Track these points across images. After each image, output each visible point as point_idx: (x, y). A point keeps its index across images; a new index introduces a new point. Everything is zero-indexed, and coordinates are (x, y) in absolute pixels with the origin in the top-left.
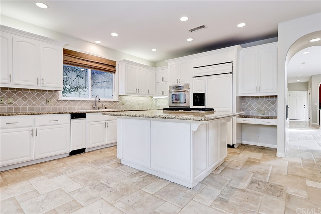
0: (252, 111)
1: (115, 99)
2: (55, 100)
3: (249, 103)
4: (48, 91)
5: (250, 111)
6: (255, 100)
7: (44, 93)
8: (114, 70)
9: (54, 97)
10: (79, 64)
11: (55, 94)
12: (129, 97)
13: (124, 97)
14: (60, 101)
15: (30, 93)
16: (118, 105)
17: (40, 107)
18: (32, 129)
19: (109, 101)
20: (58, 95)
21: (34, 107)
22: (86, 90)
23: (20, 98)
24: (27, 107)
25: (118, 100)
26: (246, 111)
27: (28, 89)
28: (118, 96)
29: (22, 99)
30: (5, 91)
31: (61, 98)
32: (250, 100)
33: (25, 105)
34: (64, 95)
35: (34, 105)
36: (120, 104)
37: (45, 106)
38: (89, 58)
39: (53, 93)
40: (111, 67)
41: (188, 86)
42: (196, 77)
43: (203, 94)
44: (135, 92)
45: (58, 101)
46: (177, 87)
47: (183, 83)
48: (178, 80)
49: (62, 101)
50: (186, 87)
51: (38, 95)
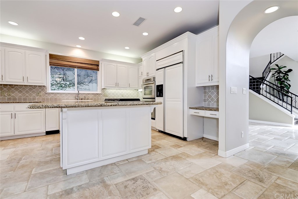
0: (212, 103)
1: (99, 92)
2: (43, 93)
3: (210, 94)
4: (38, 86)
5: (211, 102)
6: (215, 90)
7: (35, 88)
8: (97, 68)
9: (43, 91)
10: (64, 65)
11: (43, 89)
12: (113, 90)
13: (107, 90)
14: (48, 94)
15: (24, 88)
16: (101, 97)
17: (32, 98)
18: (12, 113)
19: (92, 94)
20: (46, 89)
21: (27, 98)
22: (83, 85)
23: (17, 91)
24: (22, 98)
25: (101, 93)
26: (207, 102)
27: (23, 85)
28: (101, 89)
29: (18, 92)
30: (6, 86)
31: (50, 91)
32: (211, 90)
33: (20, 96)
34: (65, 89)
35: (27, 96)
36: (103, 96)
37: (35, 97)
38: (73, 60)
39: (42, 88)
40: (94, 66)
41: (154, 78)
42: (158, 69)
43: (162, 85)
44: (115, 86)
45: (46, 93)
46: (147, 80)
47: (151, 76)
48: (148, 73)
49: (50, 93)
50: (152, 80)
51: (30, 89)
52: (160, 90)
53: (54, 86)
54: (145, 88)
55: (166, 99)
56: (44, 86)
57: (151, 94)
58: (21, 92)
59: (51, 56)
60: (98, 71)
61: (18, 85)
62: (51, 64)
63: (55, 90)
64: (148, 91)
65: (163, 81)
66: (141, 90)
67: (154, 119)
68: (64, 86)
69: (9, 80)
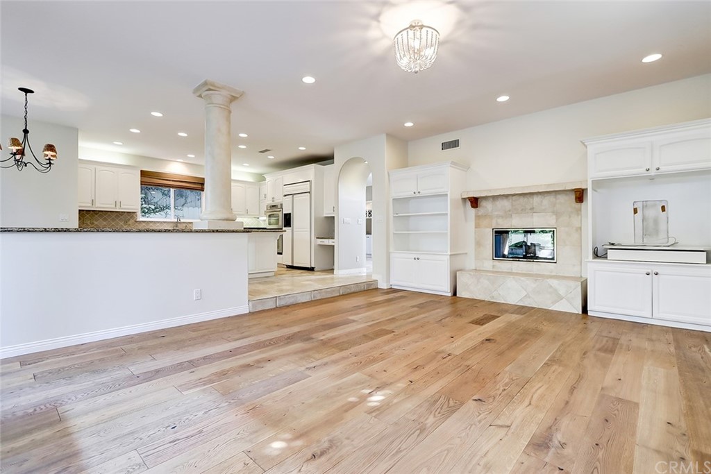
6: (331, 221)
7: (123, 215)
10: (159, 184)
15: (109, 215)
23: (101, 219)
30: (88, 212)
39: (131, 214)
40: (198, 185)
41: (281, 205)
42: (286, 196)
43: (290, 214)
45: (136, 222)
46: (273, 206)
47: (277, 202)
48: (273, 198)
49: (140, 222)
50: (279, 206)
52: (288, 220)
54: (270, 216)
55: (294, 230)
57: (277, 224)
59: (143, 173)
61: (102, 211)
64: (273, 220)
65: (291, 208)
66: (265, 218)
67: (281, 254)
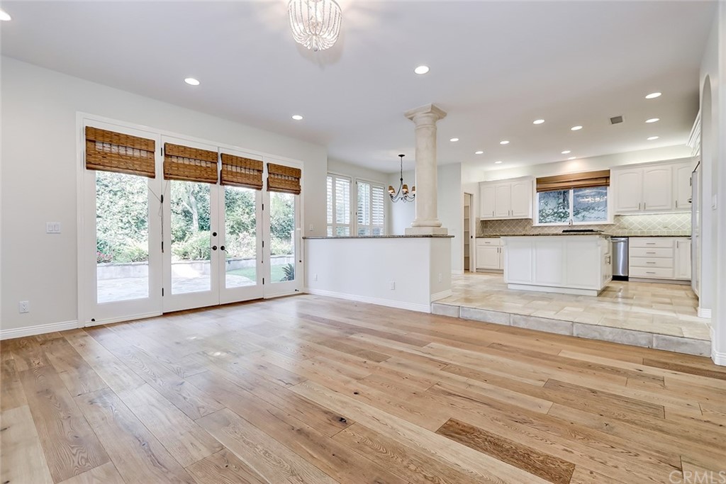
1: (610, 221)
13: (625, 217)
16: (613, 230)
25: (613, 223)
28: (613, 217)
37: (521, 231)
44: (638, 209)
51: (517, 224)
53: (550, 217)
56: (530, 219)
58: (508, 227)
60: (608, 188)
62: (538, 190)
63: (551, 222)
68: (563, 215)
69: (498, 215)
